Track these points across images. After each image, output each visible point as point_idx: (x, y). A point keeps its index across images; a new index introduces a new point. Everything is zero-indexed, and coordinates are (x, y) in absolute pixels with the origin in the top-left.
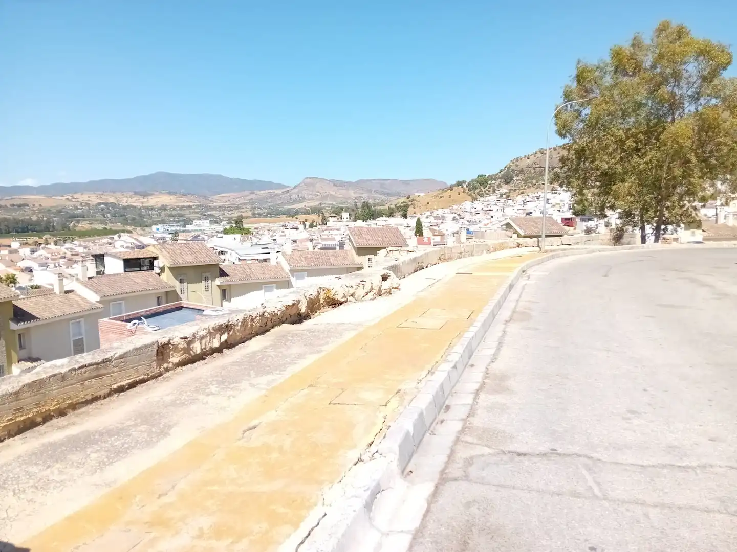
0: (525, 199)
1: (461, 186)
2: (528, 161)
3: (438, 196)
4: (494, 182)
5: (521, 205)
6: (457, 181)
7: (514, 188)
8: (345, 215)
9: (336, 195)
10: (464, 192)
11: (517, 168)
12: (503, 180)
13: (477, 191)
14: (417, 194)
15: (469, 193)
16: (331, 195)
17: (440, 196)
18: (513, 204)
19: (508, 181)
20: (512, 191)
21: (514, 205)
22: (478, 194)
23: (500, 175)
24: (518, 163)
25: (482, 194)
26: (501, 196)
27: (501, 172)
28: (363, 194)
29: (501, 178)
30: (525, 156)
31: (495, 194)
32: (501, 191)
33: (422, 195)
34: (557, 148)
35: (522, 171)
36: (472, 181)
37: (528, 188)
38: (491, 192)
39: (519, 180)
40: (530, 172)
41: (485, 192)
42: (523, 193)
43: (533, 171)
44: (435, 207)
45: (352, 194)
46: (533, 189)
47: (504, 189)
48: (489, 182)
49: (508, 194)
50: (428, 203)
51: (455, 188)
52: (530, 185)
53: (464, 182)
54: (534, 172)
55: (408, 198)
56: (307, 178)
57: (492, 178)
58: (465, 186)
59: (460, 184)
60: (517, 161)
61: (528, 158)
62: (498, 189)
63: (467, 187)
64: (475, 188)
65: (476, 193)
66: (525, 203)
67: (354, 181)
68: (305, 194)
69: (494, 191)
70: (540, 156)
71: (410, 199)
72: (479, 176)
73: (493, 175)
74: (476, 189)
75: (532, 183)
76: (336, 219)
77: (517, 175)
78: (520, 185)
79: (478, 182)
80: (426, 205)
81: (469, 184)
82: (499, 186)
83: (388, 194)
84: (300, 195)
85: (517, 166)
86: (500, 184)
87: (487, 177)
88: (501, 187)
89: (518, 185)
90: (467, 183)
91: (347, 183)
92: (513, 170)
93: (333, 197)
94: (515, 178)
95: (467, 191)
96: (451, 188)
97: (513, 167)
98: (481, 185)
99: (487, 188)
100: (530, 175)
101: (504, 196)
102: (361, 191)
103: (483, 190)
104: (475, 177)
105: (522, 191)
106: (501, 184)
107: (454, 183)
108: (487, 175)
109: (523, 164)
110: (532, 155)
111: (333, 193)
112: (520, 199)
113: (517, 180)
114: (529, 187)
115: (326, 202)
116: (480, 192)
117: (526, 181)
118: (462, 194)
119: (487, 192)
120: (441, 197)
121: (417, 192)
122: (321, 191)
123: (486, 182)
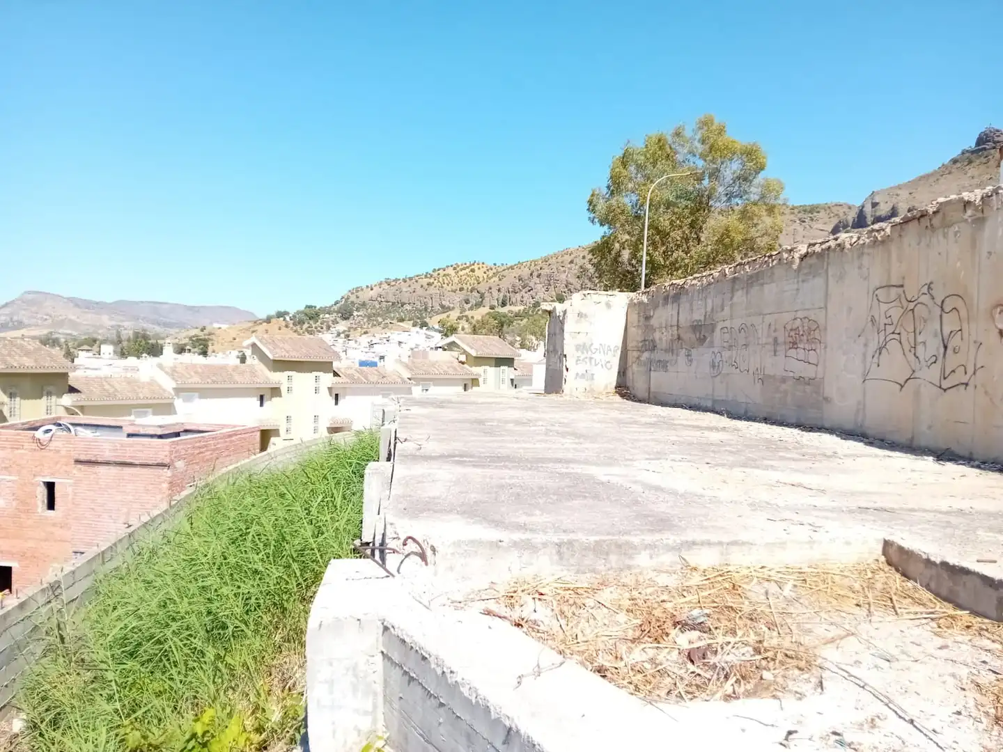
0: (371, 341)
1: (282, 319)
2: (371, 292)
3: (248, 329)
4: (327, 316)
5: (366, 347)
6: (277, 310)
7: (354, 326)
8: (106, 349)
9: (78, 320)
10: (287, 326)
11: (358, 301)
12: (340, 315)
13: (306, 326)
14: (216, 325)
15: (295, 328)
16: (70, 320)
17: (251, 330)
18: (355, 346)
19: (345, 316)
20: (352, 330)
21: (358, 347)
22: (307, 330)
23: (335, 308)
24: (358, 294)
25: (312, 330)
26: (339, 335)
27: (337, 303)
28: (123, 321)
29: (338, 312)
30: (367, 287)
31: (329, 332)
32: (337, 328)
33: (224, 327)
34: (407, 280)
35: (364, 304)
36: (298, 312)
37: (372, 327)
38: (325, 328)
39: (361, 316)
40: (374, 307)
41: (316, 328)
42: (366, 333)
43: (378, 306)
45: (106, 320)
46: (378, 328)
47: (342, 326)
48: (321, 316)
49: (347, 333)
50: (234, 339)
51: (273, 321)
52: (375, 323)
53: (286, 313)
54: (380, 307)
55: (202, 330)
56: (29, 293)
57: (327, 311)
58: (288, 318)
59: (281, 315)
60: (357, 291)
61: (372, 289)
62: (333, 326)
63: (291, 320)
64: (301, 322)
65: (303, 329)
66: (371, 345)
67: (109, 300)
68: (23, 316)
69: (329, 328)
70: (386, 288)
71: (206, 332)
72: (308, 307)
73: (325, 307)
74: (304, 323)
75: (377, 321)
76: (90, 355)
77: (358, 310)
78: (362, 323)
79: (306, 314)
80: (231, 342)
81: (294, 316)
82: (335, 322)
83: (166, 325)
84: (15, 318)
85: (357, 297)
86: (336, 319)
87: (319, 309)
88: (338, 323)
89: (359, 322)
90: (290, 315)
91: (97, 303)
92: (352, 303)
93: (73, 324)
94: (353, 314)
95: (291, 325)
96: (268, 320)
97: (353, 298)
98: (310, 319)
99: (318, 323)
100: (374, 311)
101: (342, 335)
102: (122, 318)
103: (314, 326)
104: (302, 308)
105: (365, 330)
106: (338, 319)
107: (275, 312)
108: (319, 307)
109: (366, 296)
110: (375, 286)
111: (73, 318)
112: (365, 340)
113: (358, 316)
114: (373, 325)
115: (60, 331)
116: (309, 327)
117: (369, 317)
118: (284, 329)
119: (319, 329)
120: (252, 332)
121: (218, 322)
122: (53, 314)
123: (317, 315)
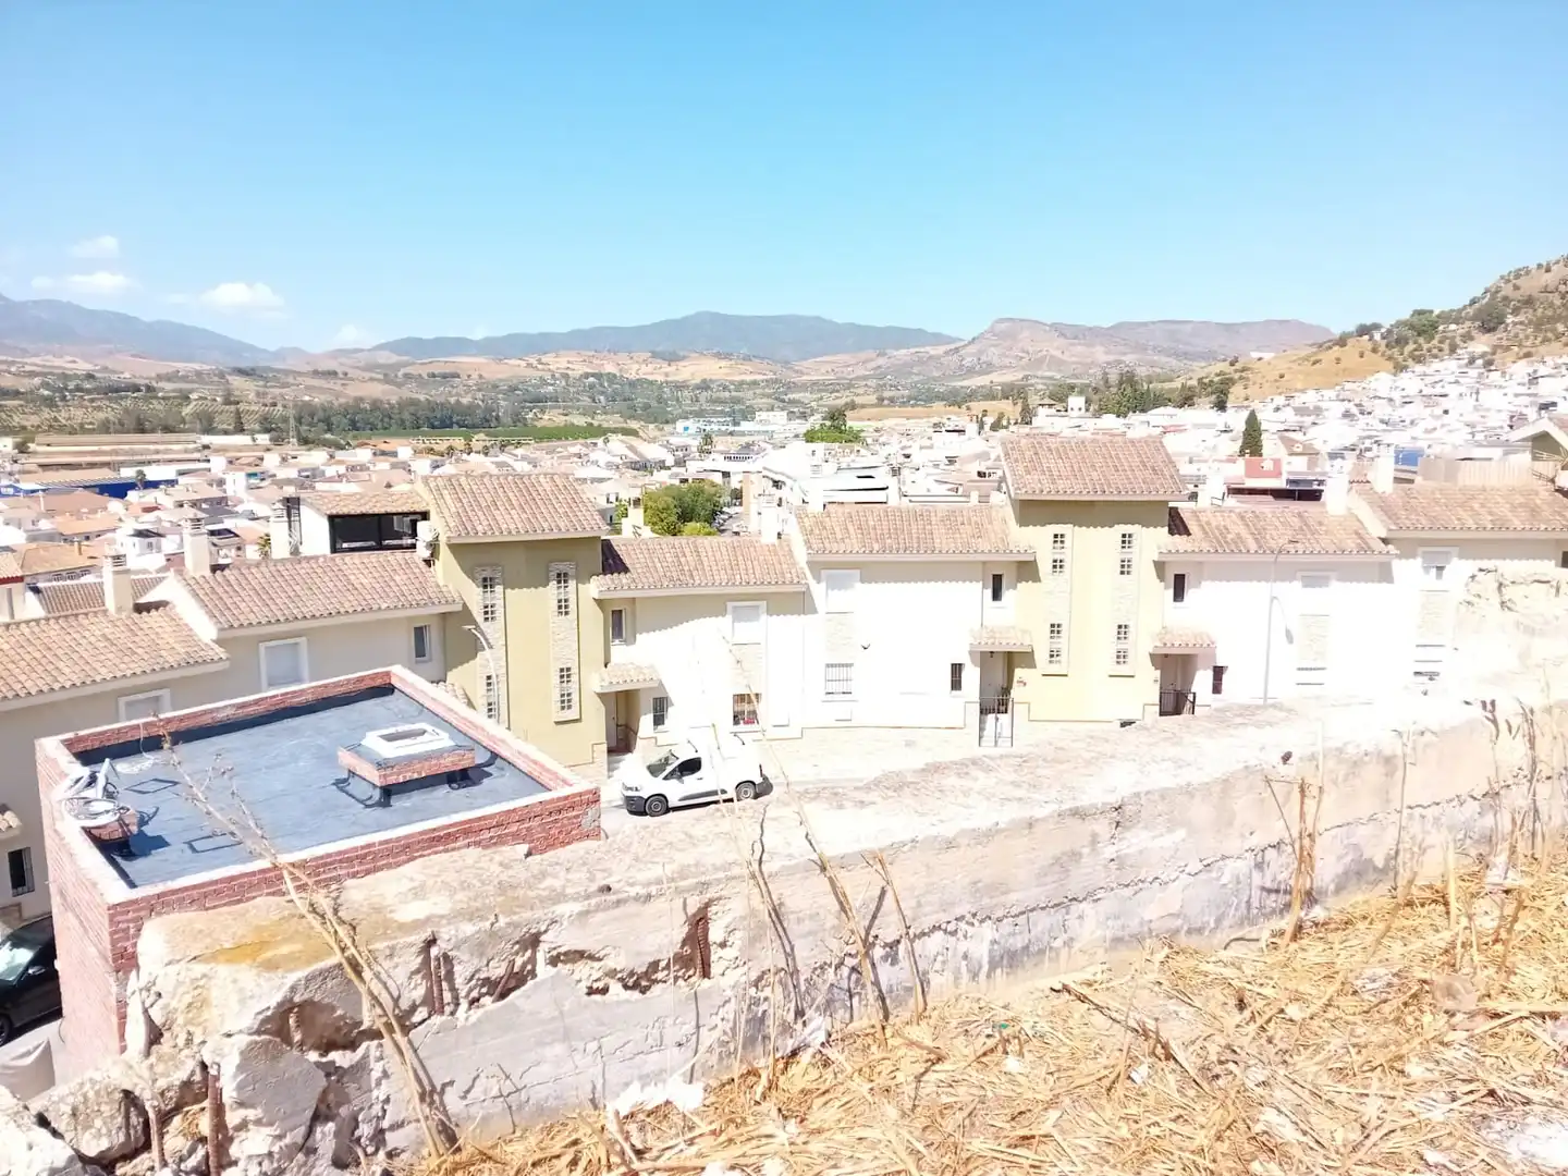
0: (1535, 371)
1: (1366, 337)
2: (1548, 275)
3: (1306, 359)
4: (1453, 327)
5: (1524, 385)
6: (1359, 323)
7: (1504, 343)
8: (1076, 401)
9: (1065, 358)
10: (1374, 350)
11: (1517, 295)
12: (1478, 323)
13: (1411, 347)
14: (1256, 355)
15: (1389, 352)
16: (1052, 357)
17: (1313, 359)
18: (1501, 381)
19: (1492, 325)
20: (1499, 351)
21: (1504, 384)
22: (1411, 355)
23: (1471, 311)
24: (1518, 282)
25: (1421, 356)
26: (1472, 361)
27: (1473, 302)
28: (1125, 354)
29: (1473, 319)
30: (1540, 266)
31: (1455, 356)
32: (1469, 350)
33: (1267, 356)
35: (1529, 302)
36: (1399, 324)
37: (1542, 342)
38: (1447, 351)
39: (1521, 323)
40: (1551, 305)
41: (1429, 350)
42: (1528, 355)
43: (1558, 302)
44: (1299, 386)
45: (1101, 355)
46: (1556, 345)
47: (1481, 345)
48: (1441, 328)
49: (1489, 357)
50: (1282, 377)
51: (1351, 342)
52: (1550, 335)
53: (1376, 327)
55: (1232, 364)
56: (1002, 321)
57: (1447, 317)
58: (1377, 336)
59: (1364, 330)
60: (1518, 276)
61: (1548, 270)
62: (1462, 344)
63: (1383, 338)
64: (1401, 342)
65: (1406, 353)
66: (1534, 379)
67: (1106, 324)
68: (992, 354)
69: (1453, 349)
71: (1238, 366)
72: (1420, 313)
73: (1452, 311)
74: (1407, 343)
75: (1554, 330)
76: (1053, 411)
77: (1516, 312)
78: (1521, 336)
79: (1412, 327)
80: (1276, 381)
81: (1389, 332)
82: (1468, 337)
83: (1186, 355)
84: (984, 358)
85: (1516, 288)
86: (1469, 332)
87: (1438, 316)
88: (1472, 339)
89: (1516, 336)
90: (1383, 330)
91: (1090, 329)
92: (1505, 298)
93: (1057, 363)
94: (1510, 319)
95: (1382, 348)
96: (1342, 341)
97: (1507, 290)
98: (1419, 335)
99: (1435, 342)
100: (1549, 313)
101: (1480, 362)
102: (1122, 348)
103: (1425, 346)
104: (1406, 315)
105: (1525, 350)
106: (1474, 333)
107: (1352, 328)
108: (1437, 312)
109: (1529, 286)
110: (1557, 262)
111: (1057, 353)
112: (1521, 369)
113: (1515, 324)
114: (1546, 340)
115: (1039, 373)
116: (1416, 350)
117: (1538, 325)
118: (1369, 355)
119: (1435, 351)
120: (1314, 363)
121: (1258, 349)
122: (1031, 350)
123: (1434, 327)
